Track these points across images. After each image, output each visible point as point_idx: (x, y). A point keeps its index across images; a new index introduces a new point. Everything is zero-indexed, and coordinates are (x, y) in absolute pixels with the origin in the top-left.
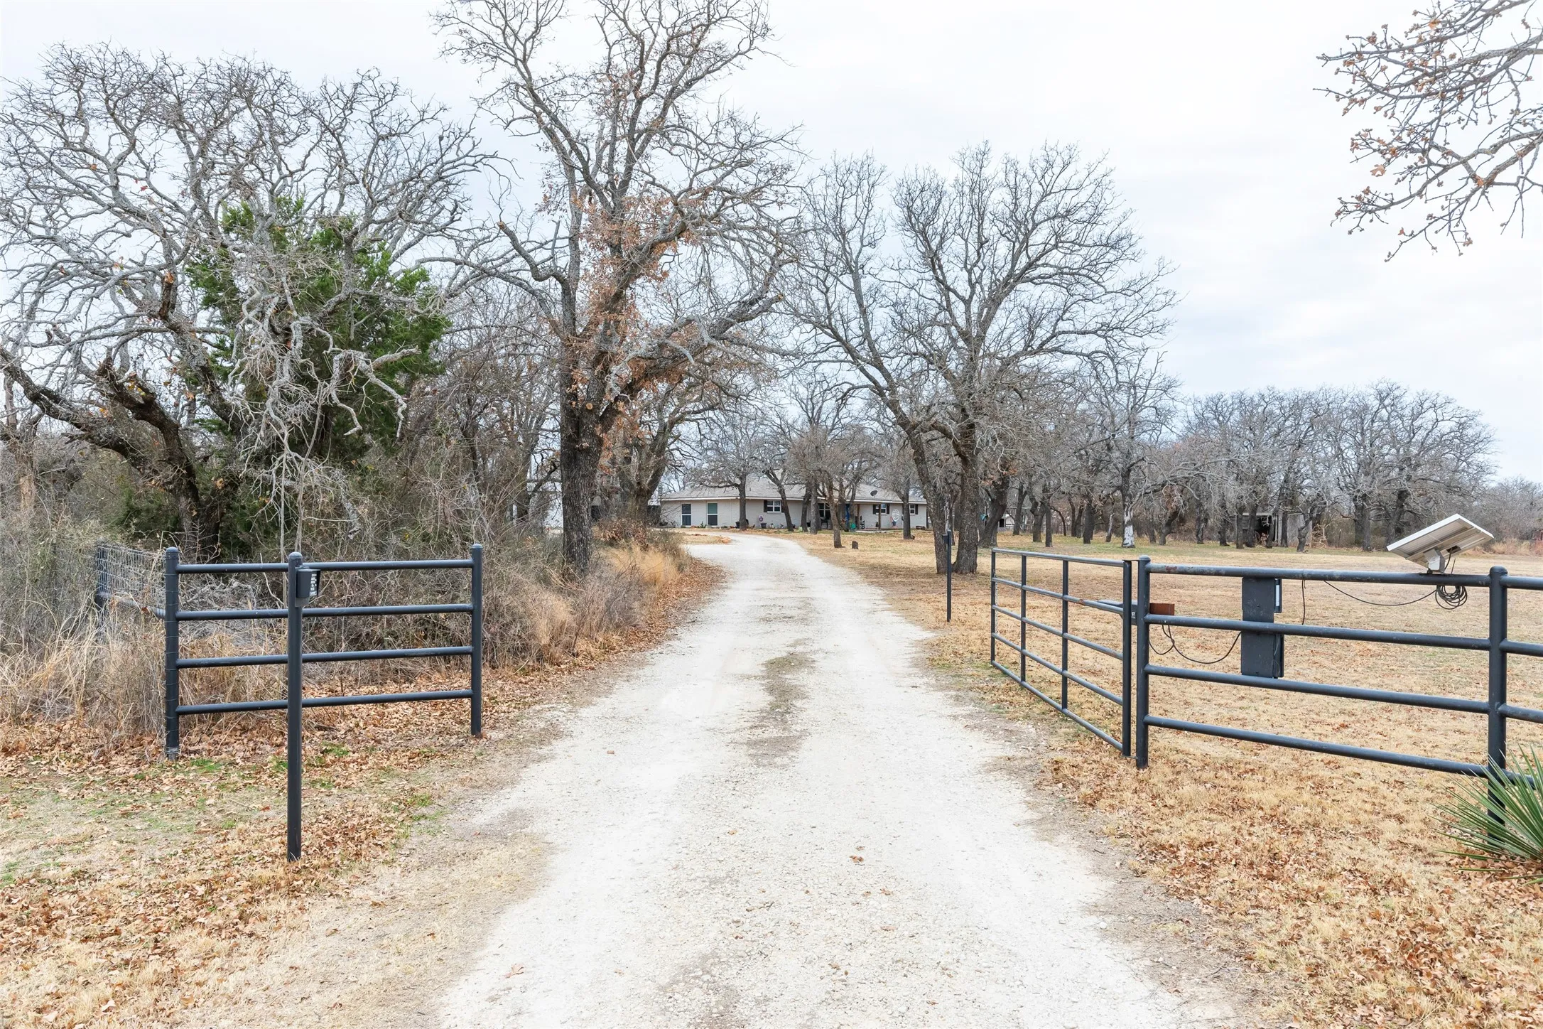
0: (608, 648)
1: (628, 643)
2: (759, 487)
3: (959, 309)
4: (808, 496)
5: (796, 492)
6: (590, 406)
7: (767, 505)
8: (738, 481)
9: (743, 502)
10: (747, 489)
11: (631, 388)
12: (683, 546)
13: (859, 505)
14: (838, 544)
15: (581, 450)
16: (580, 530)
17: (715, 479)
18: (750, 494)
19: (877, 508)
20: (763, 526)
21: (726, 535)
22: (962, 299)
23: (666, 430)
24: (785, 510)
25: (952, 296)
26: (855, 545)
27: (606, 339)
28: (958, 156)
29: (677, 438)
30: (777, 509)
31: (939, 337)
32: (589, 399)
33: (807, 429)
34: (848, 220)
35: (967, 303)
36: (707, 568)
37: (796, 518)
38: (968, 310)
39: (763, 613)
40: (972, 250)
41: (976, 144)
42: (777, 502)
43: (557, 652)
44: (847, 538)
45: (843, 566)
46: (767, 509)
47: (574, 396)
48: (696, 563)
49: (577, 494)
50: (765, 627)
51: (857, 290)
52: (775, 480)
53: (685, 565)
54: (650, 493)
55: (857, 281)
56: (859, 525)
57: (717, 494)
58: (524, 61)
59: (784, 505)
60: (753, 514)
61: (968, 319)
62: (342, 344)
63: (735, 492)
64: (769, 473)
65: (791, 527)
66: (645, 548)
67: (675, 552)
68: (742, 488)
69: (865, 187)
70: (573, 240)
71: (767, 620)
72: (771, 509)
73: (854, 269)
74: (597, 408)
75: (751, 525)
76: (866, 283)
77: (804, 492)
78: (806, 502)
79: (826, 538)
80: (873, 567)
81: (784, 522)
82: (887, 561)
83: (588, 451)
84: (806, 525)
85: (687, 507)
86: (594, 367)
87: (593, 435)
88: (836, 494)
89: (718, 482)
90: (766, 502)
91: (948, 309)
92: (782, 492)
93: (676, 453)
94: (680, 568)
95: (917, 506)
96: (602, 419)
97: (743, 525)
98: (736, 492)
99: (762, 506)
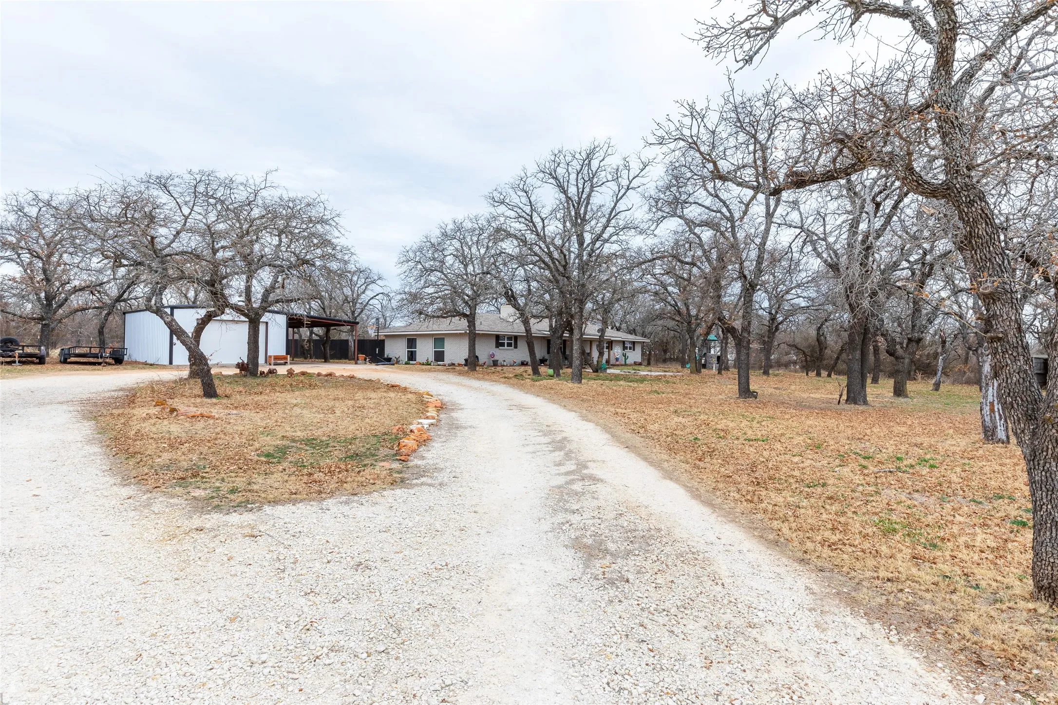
7: (498, 340)
8: (467, 311)
9: (473, 337)
10: (477, 323)
18: (480, 326)
20: (495, 363)
21: (452, 374)
30: (510, 345)
46: (499, 345)
57: (444, 326)
59: (527, 341)
60: (484, 351)
63: (464, 323)
68: (471, 319)
72: (503, 345)
75: (481, 362)
85: (411, 342)
90: (498, 337)
92: (527, 326)
99: (493, 342)
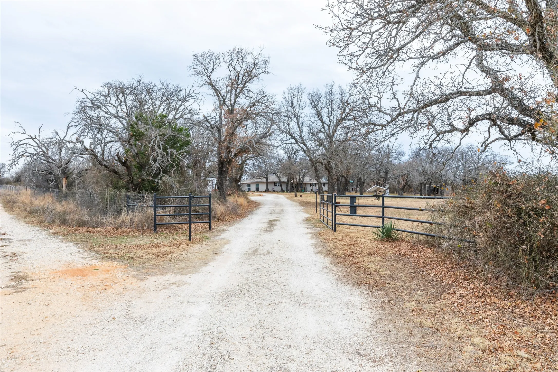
0: (232, 218)
1: (237, 217)
2: (272, 178)
3: (327, 128)
4: (288, 181)
5: (284, 180)
6: (225, 160)
7: (275, 184)
8: (266, 177)
9: (267, 183)
10: (269, 179)
11: (236, 155)
12: (249, 197)
13: (305, 184)
14: (296, 196)
15: (223, 171)
16: (223, 191)
17: (258, 176)
18: (269, 180)
19: (311, 185)
20: (274, 191)
21: (261, 194)
22: (328, 126)
23: (243, 163)
24: (281, 186)
25: (325, 125)
26: (301, 196)
27: (230, 143)
28: (326, 85)
29: (246, 164)
30: (279, 185)
31: (321, 136)
32: (225, 158)
33: (287, 160)
34: (295, 102)
35: (329, 126)
36: (256, 203)
37: (284, 188)
38: (329, 128)
39: (270, 212)
40: (330, 112)
41: (330, 82)
42: (279, 183)
43: (222, 218)
44: (298, 194)
45: (296, 202)
46: (275, 185)
47: (221, 157)
48: (252, 201)
49: (222, 182)
50: (270, 215)
51: (298, 123)
52: (277, 176)
53: (249, 202)
54: (239, 181)
55: (298, 120)
56: (305, 190)
57: (259, 181)
58: (210, 77)
59: (280, 184)
60: (271, 187)
61: (329, 131)
62: (170, 148)
64: (275, 174)
65: (283, 191)
66: (238, 197)
67: (247, 198)
68: (267, 179)
69: (300, 94)
70: (220, 117)
71: (271, 213)
73: (297, 117)
74: (227, 160)
75: (270, 190)
76: (300, 120)
77: (287, 180)
78: (287, 183)
79: (293, 194)
80: (304, 202)
81: (281, 190)
82: (310, 201)
83: (225, 171)
84: (287, 190)
85: (249, 185)
86: (226, 150)
87: (226, 167)
88: (298, 180)
89: (259, 176)
90: (275, 183)
91: (324, 128)
92: (280, 180)
93: (246, 169)
94: (248, 202)
95: (325, 184)
96: (228, 163)
97: (267, 191)
98: (265, 180)
99: (274, 184)
